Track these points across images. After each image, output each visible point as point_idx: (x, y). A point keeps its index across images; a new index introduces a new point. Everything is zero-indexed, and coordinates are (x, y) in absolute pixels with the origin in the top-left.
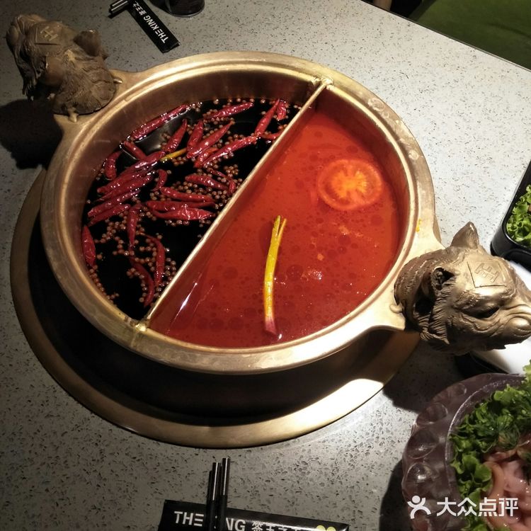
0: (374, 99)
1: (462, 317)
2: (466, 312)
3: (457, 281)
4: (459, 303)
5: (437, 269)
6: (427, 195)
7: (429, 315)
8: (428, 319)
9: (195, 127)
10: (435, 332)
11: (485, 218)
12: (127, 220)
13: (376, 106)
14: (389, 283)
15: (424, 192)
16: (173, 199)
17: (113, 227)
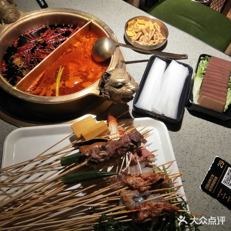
0: (107, 27)
1: (112, 88)
2: (113, 86)
3: (112, 77)
4: (111, 83)
5: (104, 72)
7: (104, 88)
8: (103, 90)
9: (51, 31)
10: (106, 94)
12: (27, 58)
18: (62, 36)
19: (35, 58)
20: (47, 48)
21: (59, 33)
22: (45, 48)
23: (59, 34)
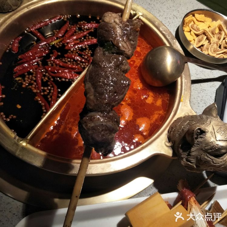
0: (163, 27)
1: (207, 155)
2: (209, 153)
3: (207, 136)
4: (206, 148)
5: (198, 129)
6: (187, 83)
7: (188, 152)
8: (187, 154)
9: (72, 27)
10: (190, 162)
11: (210, 96)
12: (35, 74)
13: (164, 31)
14: (165, 129)
15: (186, 81)
16: (60, 66)
17: (29, 78)
18: (90, 37)
19: (50, 75)
20: (68, 58)
21: (84, 31)
22: (65, 57)
23: (85, 33)
